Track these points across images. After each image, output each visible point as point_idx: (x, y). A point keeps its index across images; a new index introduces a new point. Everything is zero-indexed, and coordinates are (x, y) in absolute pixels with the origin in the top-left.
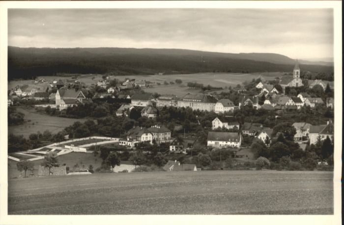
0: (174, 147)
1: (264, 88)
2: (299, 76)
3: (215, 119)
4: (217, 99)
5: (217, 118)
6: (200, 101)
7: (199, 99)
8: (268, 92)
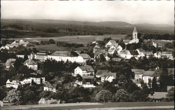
0: (47, 87)
1: (112, 45)
2: (137, 37)
3: (77, 68)
4: (79, 54)
5: (78, 67)
6: (66, 55)
7: (65, 54)
8: (115, 48)
